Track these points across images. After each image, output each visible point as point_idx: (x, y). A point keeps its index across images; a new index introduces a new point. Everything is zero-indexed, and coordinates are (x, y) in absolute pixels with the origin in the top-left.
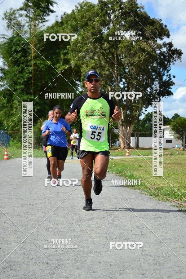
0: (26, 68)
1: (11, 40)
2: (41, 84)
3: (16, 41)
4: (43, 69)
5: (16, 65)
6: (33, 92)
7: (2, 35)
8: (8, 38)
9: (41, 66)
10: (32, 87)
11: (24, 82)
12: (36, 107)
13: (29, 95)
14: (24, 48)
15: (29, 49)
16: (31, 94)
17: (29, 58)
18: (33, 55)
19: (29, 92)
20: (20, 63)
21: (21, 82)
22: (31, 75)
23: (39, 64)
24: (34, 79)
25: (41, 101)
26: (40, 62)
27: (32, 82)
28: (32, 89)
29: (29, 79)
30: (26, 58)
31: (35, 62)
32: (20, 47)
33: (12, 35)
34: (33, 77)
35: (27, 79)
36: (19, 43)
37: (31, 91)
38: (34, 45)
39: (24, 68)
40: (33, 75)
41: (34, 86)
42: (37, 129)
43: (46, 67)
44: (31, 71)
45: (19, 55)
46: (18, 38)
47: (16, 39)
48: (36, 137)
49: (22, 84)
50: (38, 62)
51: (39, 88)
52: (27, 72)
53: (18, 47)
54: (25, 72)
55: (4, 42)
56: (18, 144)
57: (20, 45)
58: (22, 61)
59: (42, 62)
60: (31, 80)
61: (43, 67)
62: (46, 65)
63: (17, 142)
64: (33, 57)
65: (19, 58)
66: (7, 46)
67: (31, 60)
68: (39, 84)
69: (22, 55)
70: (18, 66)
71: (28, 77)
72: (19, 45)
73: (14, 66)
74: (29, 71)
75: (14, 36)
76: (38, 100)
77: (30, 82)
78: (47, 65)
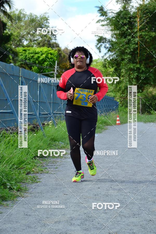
0: (132, 39)
1: (119, 14)
2: (146, 54)
3: (124, 15)
4: (148, 40)
5: (123, 37)
6: (139, 61)
7: (111, 10)
8: (115, 12)
9: (146, 37)
10: (138, 57)
11: (131, 52)
12: (142, 75)
13: (135, 64)
14: (130, 21)
15: (135, 22)
16: (137, 63)
17: (136, 30)
18: (139, 27)
19: (135, 61)
20: (127, 35)
21: (128, 52)
22: (137, 46)
23: (144, 35)
24: (140, 49)
25: (146, 70)
26: (145, 34)
27: (138, 53)
28: (138, 59)
29: (135, 49)
30: (132, 31)
31: (140, 34)
32: (127, 20)
33: (120, 9)
34: (139, 48)
35: (133, 49)
36: (126, 16)
37: (137, 60)
38: (140, 18)
39: (130, 39)
40: (139, 45)
41: (139, 56)
42: (143, 96)
43: (151, 38)
44: (137, 42)
45: (126, 27)
46: (124, 12)
47: (123, 13)
48: (142, 103)
49: (129, 54)
50: (143, 33)
51: (144, 58)
52: (133, 43)
53: (125, 20)
54: (131, 43)
55: (112, 16)
56: (125, 109)
57: (127, 18)
58: (128, 34)
59: (147, 34)
60: (137, 51)
61: (148, 38)
62: (150, 37)
63: (125, 108)
64: (139, 29)
65: (125, 31)
66: (115, 20)
67: (137, 32)
68: (144, 54)
69: (129, 28)
70: (125, 37)
71: (134, 48)
72: (125, 18)
73: (122, 38)
74: (135, 42)
75: (122, 10)
76: (144, 69)
77: (136, 52)
78: (152, 36)
